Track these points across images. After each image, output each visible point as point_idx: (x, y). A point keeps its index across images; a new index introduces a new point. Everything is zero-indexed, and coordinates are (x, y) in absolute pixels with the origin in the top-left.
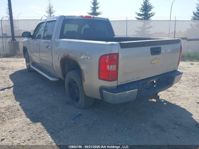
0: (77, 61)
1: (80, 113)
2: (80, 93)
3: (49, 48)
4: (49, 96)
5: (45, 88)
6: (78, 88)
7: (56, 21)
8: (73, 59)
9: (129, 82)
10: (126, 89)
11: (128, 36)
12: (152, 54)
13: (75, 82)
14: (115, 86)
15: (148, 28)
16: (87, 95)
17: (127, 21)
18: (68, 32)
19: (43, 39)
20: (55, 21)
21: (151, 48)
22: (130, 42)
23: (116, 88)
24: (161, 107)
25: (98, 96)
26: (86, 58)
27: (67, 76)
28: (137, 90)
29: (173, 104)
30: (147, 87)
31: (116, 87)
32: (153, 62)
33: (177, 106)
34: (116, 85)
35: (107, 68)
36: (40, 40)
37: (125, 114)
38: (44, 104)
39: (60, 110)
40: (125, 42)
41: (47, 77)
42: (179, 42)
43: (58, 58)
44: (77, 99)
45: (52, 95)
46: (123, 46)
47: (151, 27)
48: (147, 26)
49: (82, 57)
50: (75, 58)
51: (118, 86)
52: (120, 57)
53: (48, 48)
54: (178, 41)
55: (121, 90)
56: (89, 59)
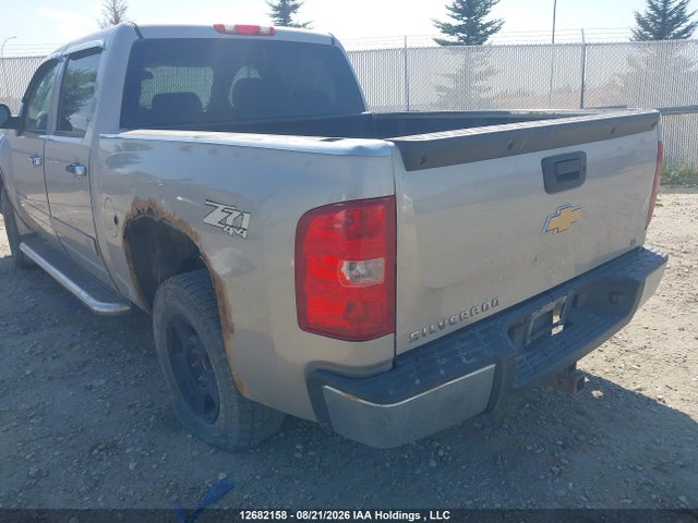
0: (192, 237)
1: (222, 476)
2: (218, 383)
3: (79, 171)
4: (86, 387)
5: (78, 347)
6: (207, 359)
7: (104, 53)
8: (174, 226)
9: (448, 330)
10: (442, 372)
11: (413, 109)
12: (549, 189)
13: (193, 332)
14: (384, 359)
15: (481, 76)
16: (247, 394)
17: (405, 50)
18: (158, 99)
19: (55, 134)
20: (97, 50)
21: (544, 161)
22: (450, 134)
23: (390, 371)
24: (582, 414)
25: (303, 408)
26: (230, 221)
27: (159, 301)
28: (493, 366)
29: (632, 393)
30: (528, 342)
31: (390, 366)
32: (554, 223)
33: (649, 401)
34: (391, 355)
35: (342, 275)
36: (45, 137)
37: (433, 463)
38: (59, 434)
39: (132, 466)
40: (427, 137)
41: (83, 295)
42: (653, 126)
43: (116, 221)
44: (210, 405)
45: (103, 381)
46: (415, 158)
47: (490, 72)
48: (477, 70)
49: (215, 217)
50: (180, 222)
51: (398, 361)
52: (404, 208)
53: (74, 171)
54: (648, 122)
55: (418, 381)
56: (245, 225)
